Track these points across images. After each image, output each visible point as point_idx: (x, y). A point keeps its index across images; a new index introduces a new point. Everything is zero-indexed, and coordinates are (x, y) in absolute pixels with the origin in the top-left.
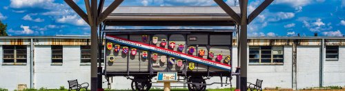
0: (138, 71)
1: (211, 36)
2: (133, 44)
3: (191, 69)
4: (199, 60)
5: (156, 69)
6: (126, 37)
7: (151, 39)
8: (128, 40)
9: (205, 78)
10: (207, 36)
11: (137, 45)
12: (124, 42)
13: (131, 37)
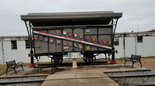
0: (55, 52)
1: (99, 29)
2: (51, 35)
3: (88, 49)
4: (92, 44)
5: (66, 51)
6: (46, 31)
7: (62, 32)
8: (48, 33)
9: (96, 54)
10: (96, 29)
11: (54, 36)
12: (45, 34)
13: (49, 31)
